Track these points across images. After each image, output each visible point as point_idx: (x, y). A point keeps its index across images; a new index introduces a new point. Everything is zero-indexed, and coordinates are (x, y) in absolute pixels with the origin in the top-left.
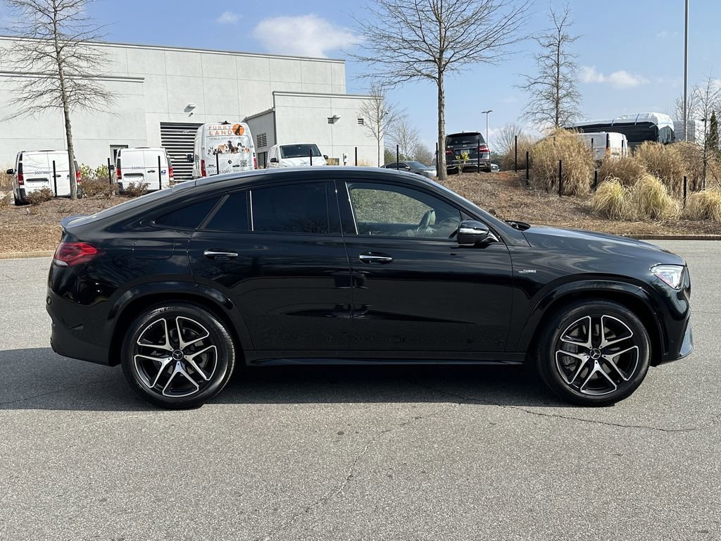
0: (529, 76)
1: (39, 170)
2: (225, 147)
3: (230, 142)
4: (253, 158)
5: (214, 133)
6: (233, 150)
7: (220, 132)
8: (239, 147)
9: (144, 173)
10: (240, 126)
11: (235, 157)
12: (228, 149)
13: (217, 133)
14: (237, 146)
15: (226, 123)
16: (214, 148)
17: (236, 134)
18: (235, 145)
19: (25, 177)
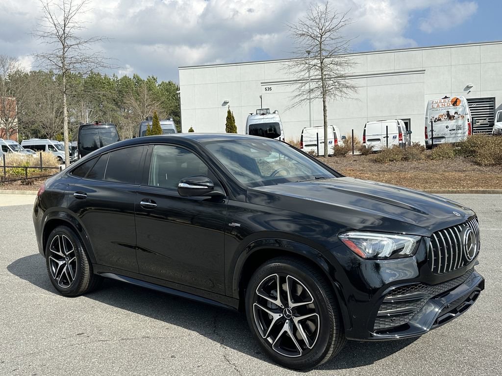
1: (312, 139)
2: (444, 116)
3: (448, 112)
4: (467, 123)
5: (435, 106)
6: (450, 117)
7: (440, 104)
8: (456, 115)
9: (381, 139)
10: (458, 99)
11: (452, 124)
12: (446, 117)
13: (438, 106)
14: (454, 115)
15: (446, 97)
16: (435, 117)
17: (453, 105)
18: (452, 113)
19: (304, 144)
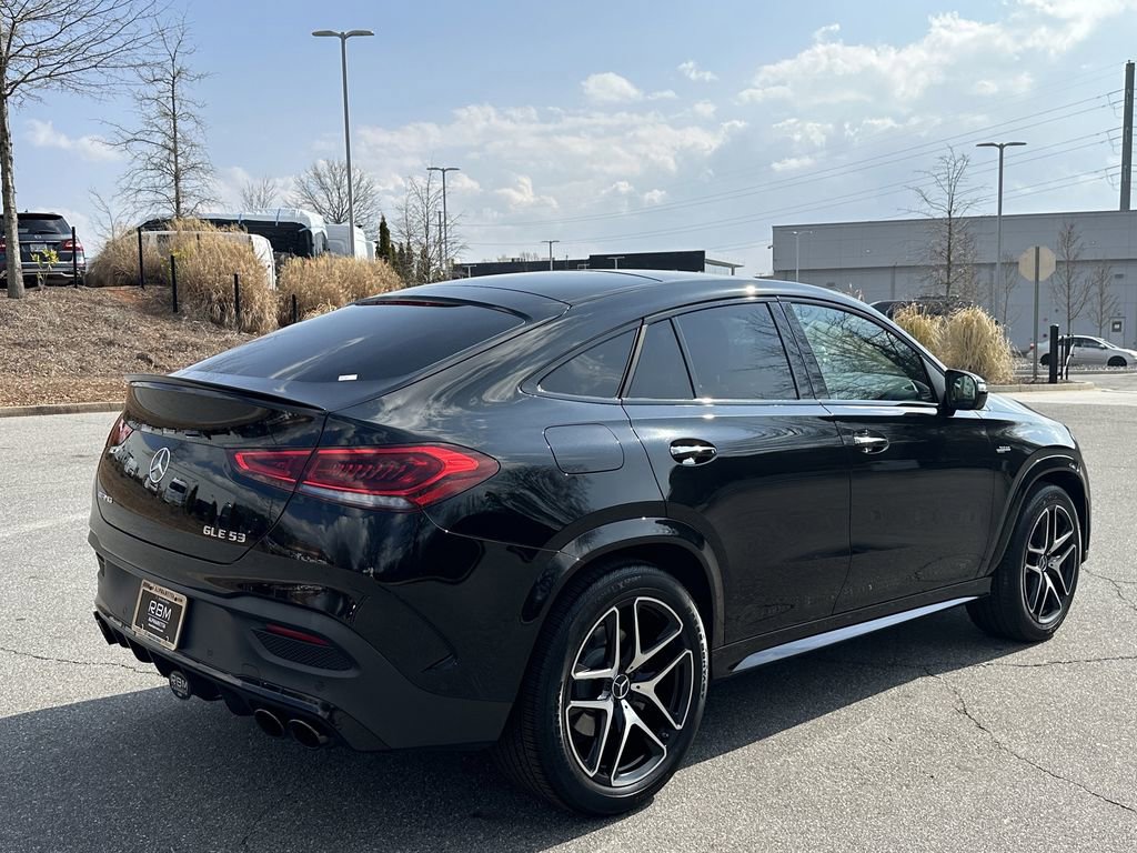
0: (123, 127)
